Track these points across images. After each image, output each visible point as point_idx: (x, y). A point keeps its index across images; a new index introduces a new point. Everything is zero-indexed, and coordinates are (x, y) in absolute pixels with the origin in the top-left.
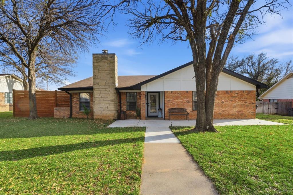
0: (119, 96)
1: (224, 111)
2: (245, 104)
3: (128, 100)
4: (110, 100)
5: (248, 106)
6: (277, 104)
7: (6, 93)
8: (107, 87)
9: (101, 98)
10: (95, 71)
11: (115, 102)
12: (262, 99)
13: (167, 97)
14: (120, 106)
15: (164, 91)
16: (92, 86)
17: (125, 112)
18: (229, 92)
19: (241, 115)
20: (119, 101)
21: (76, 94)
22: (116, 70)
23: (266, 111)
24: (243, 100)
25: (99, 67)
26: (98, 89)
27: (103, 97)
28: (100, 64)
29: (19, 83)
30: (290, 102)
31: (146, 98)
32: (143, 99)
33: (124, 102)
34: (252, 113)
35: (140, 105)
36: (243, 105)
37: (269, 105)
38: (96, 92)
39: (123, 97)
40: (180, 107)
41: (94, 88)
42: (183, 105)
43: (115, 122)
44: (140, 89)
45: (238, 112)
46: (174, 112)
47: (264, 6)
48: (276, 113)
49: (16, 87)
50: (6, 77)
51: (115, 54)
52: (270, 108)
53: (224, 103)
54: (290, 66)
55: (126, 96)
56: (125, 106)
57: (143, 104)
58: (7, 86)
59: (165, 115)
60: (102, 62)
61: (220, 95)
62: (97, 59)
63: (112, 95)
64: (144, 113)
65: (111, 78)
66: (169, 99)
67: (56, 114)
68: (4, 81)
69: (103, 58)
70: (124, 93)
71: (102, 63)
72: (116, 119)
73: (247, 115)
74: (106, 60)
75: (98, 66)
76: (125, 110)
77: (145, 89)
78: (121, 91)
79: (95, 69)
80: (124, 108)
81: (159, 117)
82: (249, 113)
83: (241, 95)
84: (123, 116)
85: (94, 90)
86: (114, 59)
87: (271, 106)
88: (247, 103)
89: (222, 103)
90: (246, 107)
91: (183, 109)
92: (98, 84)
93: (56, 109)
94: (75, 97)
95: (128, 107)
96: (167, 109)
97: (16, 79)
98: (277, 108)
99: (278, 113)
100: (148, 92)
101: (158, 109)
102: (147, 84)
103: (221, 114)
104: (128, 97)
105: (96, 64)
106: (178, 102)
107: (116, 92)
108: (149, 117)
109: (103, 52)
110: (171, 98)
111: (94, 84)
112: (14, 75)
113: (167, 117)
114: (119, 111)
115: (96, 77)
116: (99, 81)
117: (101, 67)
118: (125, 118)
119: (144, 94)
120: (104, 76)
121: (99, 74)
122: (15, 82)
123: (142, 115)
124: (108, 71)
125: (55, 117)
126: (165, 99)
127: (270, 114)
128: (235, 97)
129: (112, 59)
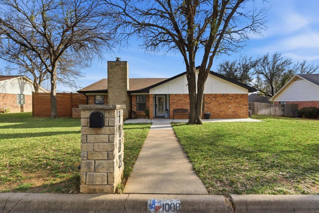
0: (130, 98)
1: (221, 111)
2: (239, 105)
3: (138, 101)
4: (122, 101)
5: (242, 107)
6: (283, 106)
7: (18, 94)
8: (120, 90)
9: (114, 100)
10: (110, 76)
11: (126, 103)
12: (273, 101)
13: (172, 100)
14: (131, 107)
15: (169, 94)
16: (107, 89)
17: (136, 112)
18: (225, 95)
19: (235, 115)
20: (130, 103)
21: (92, 96)
22: (127, 75)
23: (272, 113)
24: (237, 102)
25: (113, 73)
26: (112, 92)
27: (116, 99)
28: (113, 70)
29: (29, 84)
30: (296, 104)
31: (154, 100)
32: (152, 100)
33: (134, 104)
34: (245, 113)
35: (149, 106)
36: (238, 106)
37: (276, 107)
38: (110, 95)
39: (134, 99)
40: (183, 108)
41: (108, 91)
42: (186, 106)
43: (127, 120)
44: (149, 92)
45: (233, 112)
46: (177, 112)
47: (247, 27)
48: (282, 114)
49: (26, 88)
50: (18, 79)
51: (127, 62)
52: (276, 110)
53: (221, 104)
54: (304, 67)
55: (136, 98)
56: (136, 107)
57: (151, 105)
58: (19, 87)
59: (170, 115)
60: (115, 68)
61: (217, 97)
62: (111, 65)
63: (124, 97)
64: (152, 113)
65: (124, 82)
66: (173, 101)
67: (74, 114)
68: (16, 83)
69: (116, 65)
70: (135, 95)
71: (115, 70)
72: (128, 118)
73: (240, 115)
74: (119, 67)
75: (112, 71)
76: (135, 111)
77: (153, 92)
78: (132, 94)
79: (109, 74)
80: (134, 109)
81: (165, 117)
82: (243, 113)
83: (235, 97)
84: (134, 116)
85: (108, 93)
86: (126, 66)
87: (277, 109)
88: (240, 104)
89: (219, 104)
90: (240, 108)
91: (186, 109)
92: (112, 87)
93: (74, 110)
94: (91, 99)
95: (138, 109)
96: (172, 110)
97: (27, 80)
98: (283, 110)
99: (284, 115)
100: (156, 95)
101: (165, 110)
102: (155, 88)
103: (218, 114)
104: (138, 100)
105: (110, 70)
106: (182, 104)
107: (128, 95)
108: (156, 117)
109: (116, 59)
110: (175, 100)
111: (108, 88)
112: (25, 77)
113: (172, 116)
114: (130, 112)
115: (111, 82)
116: (113, 85)
117: (114, 73)
118: (136, 118)
119: (152, 96)
120: (117, 81)
121: (113, 79)
122: (25, 83)
123: (150, 115)
124: (121, 77)
125: (73, 116)
126: (170, 101)
127: (277, 116)
128: (230, 99)
129: (125, 65)
